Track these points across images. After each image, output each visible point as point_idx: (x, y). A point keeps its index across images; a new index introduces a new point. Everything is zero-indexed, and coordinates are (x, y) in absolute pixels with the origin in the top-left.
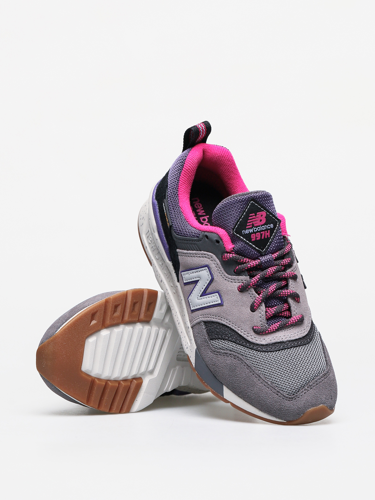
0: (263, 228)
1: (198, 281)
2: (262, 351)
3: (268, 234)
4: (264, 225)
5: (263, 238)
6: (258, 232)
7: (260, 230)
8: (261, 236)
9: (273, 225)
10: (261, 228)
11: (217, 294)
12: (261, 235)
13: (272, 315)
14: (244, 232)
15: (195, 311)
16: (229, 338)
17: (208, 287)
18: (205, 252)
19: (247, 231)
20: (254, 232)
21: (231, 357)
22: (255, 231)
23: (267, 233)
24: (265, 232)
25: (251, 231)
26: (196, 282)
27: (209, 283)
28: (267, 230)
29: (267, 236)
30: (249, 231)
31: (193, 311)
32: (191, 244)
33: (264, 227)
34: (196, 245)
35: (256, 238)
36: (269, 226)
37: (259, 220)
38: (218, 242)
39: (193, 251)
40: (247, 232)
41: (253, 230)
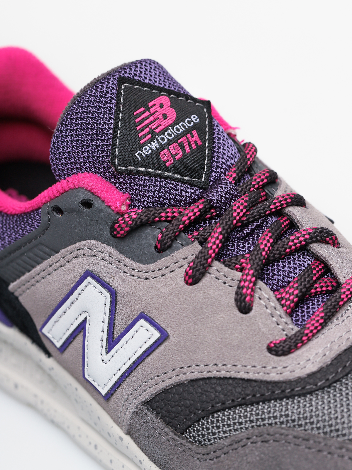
0: (178, 130)
1: (85, 321)
2: (318, 388)
3: (196, 138)
4: (176, 123)
5: (187, 150)
6: (170, 142)
7: (173, 136)
8: (183, 149)
9: (197, 117)
10: (173, 132)
11: (142, 322)
12: (181, 146)
13: (295, 300)
14: (140, 155)
15: (112, 395)
16: (223, 403)
17: (114, 320)
18: (70, 248)
19: (146, 149)
20: (162, 147)
21: (252, 443)
22: (162, 143)
23: (193, 137)
24: (187, 137)
25: (154, 145)
26: (82, 327)
27: (111, 310)
28: (188, 131)
29: (195, 142)
30: (151, 149)
31: (108, 396)
32: (30, 250)
33: (180, 127)
34: (42, 244)
35: (173, 156)
36: (188, 121)
37: (161, 117)
38: (87, 204)
39: (41, 262)
40: (145, 151)
41: (159, 143)
